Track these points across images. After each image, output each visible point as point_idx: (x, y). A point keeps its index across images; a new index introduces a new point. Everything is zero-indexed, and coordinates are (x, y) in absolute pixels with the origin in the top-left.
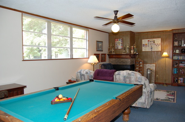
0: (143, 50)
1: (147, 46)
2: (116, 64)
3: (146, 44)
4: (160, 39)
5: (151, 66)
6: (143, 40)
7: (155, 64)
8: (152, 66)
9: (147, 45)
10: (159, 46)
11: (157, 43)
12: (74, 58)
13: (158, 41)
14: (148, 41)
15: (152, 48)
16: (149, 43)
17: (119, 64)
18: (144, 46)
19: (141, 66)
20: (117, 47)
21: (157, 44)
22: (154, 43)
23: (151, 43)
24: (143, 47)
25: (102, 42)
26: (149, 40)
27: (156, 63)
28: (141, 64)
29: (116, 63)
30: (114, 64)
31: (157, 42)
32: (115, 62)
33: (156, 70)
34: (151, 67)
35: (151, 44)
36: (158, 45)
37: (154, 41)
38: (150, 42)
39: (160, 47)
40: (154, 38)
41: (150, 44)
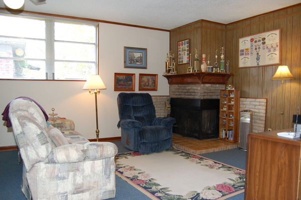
0: (241, 65)
1: (249, 53)
2: (179, 97)
3: (247, 49)
4: (277, 32)
5: (254, 103)
6: (241, 40)
7: (265, 101)
8: (258, 103)
9: (250, 50)
10: (275, 50)
11: (271, 42)
12: (56, 79)
13: (273, 37)
14: (252, 40)
15: (258, 59)
16: (252, 46)
17: (183, 96)
18: (243, 54)
19: (233, 103)
20: (181, 60)
21: (269, 47)
22: (264, 43)
23: (256, 44)
24: (241, 57)
25: (145, 49)
26: (252, 37)
27: (268, 98)
28: (233, 98)
29: (180, 95)
30: (176, 97)
31: (270, 40)
32: (178, 92)
33: (269, 115)
34: (255, 106)
35: (257, 47)
36: (272, 50)
37: (264, 39)
38: (256, 42)
39: (277, 52)
40: (264, 31)
41: (254, 48)
